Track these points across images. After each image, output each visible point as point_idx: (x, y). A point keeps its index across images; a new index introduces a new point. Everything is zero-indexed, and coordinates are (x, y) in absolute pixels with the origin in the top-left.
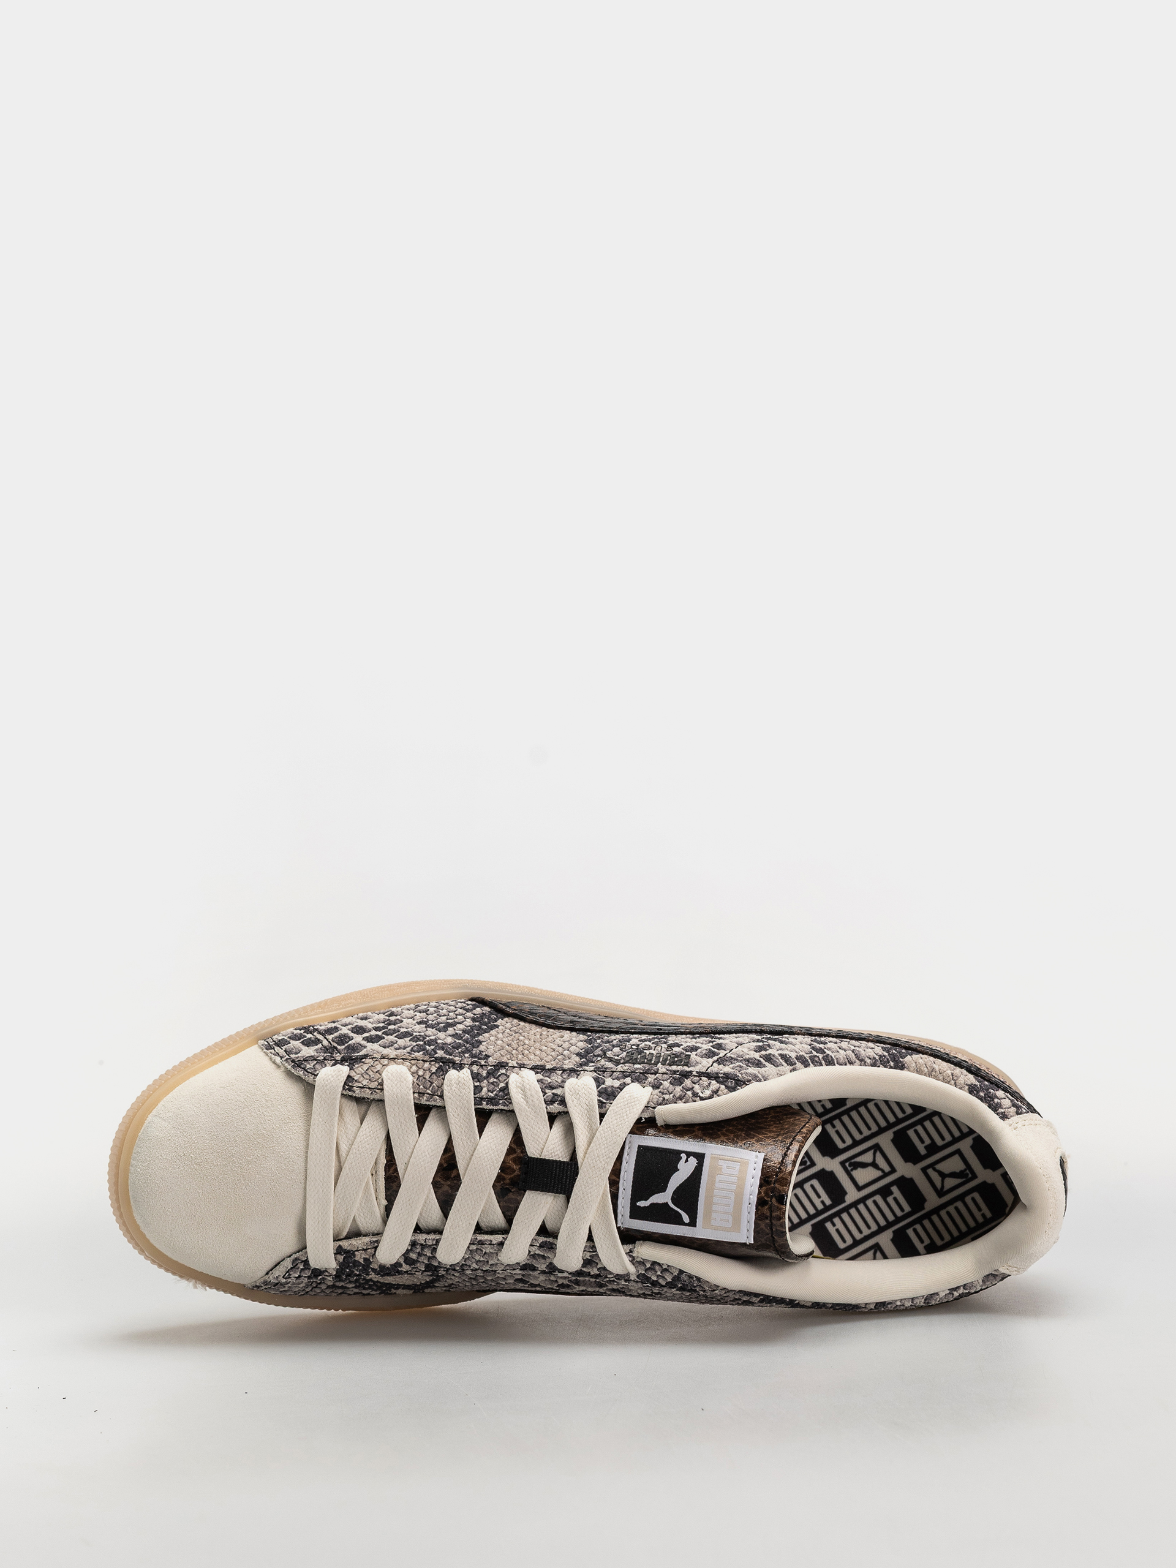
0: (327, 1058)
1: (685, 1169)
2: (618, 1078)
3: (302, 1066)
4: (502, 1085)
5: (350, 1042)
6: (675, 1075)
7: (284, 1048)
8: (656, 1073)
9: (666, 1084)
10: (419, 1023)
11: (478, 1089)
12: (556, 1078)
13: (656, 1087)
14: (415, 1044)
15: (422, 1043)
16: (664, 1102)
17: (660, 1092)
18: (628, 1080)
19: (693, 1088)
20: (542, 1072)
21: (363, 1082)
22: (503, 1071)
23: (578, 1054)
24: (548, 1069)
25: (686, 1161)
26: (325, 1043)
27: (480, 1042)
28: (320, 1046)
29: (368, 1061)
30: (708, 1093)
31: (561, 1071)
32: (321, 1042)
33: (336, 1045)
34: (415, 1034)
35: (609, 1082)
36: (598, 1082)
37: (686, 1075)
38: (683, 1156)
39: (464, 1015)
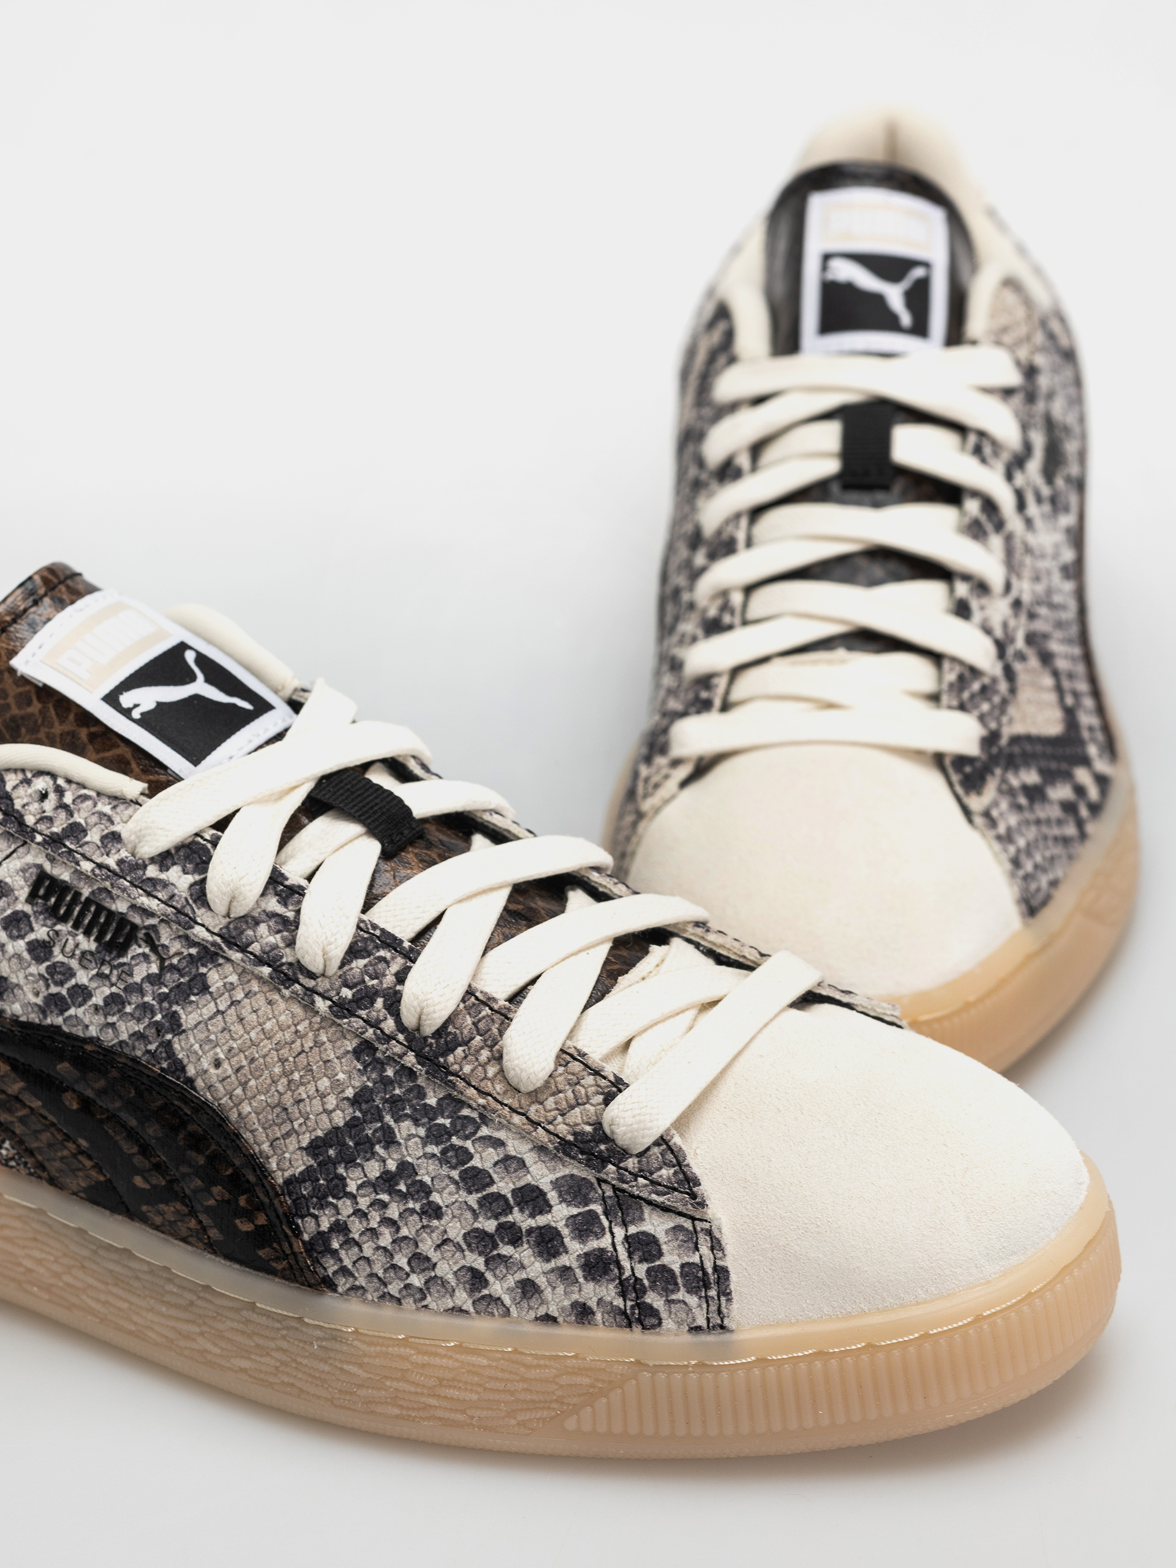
0: (629, 1177)
1: (147, 698)
2: (165, 884)
3: (681, 1176)
4: (361, 963)
5: (575, 1211)
6: (72, 847)
7: (696, 1259)
8: (100, 866)
9: (94, 836)
10: (436, 1212)
11: (401, 977)
12: (265, 937)
13: (115, 837)
14: (468, 1144)
15: (454, 1140)
16: (117, 799)
17: (112, 823)
18: (152, 871)
19: (56, 808)
20: (283, 964)
21: (594, 1083)
22: (347, 993)
23: (205, 988)
24: (269, 966)
25: (136, 706)
26: (620, 1233)
27: (355, 1101)
28: (633, 1230)
29: (562, 1129)
30: (41, 784)
31: (250, 949)
32: (626, 1238)
33: (603, 1218)
34: (455, 1174)
35: (180, 879)
36: (199, 893)
37: (54, 841)
38: (136, 714)
39: (354, 1213)
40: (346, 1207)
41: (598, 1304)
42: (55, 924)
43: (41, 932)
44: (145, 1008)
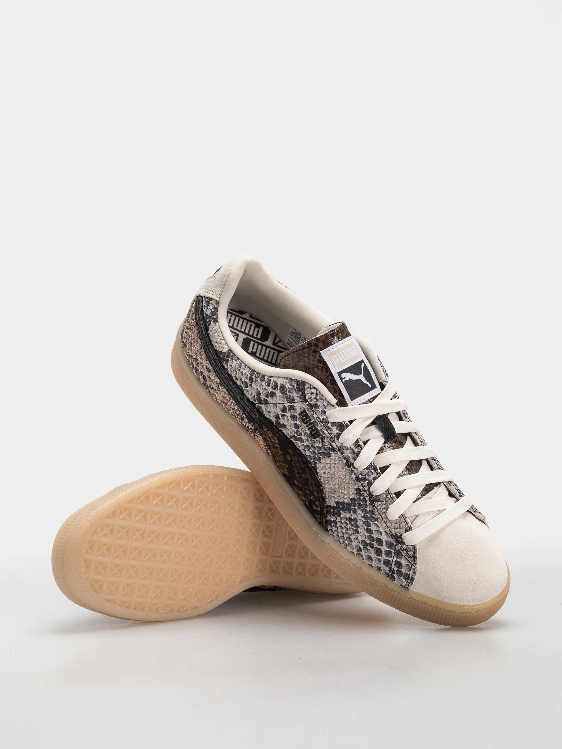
0: (403, 549)
2: (331, 430)
3: (414, 555)
4: (367, 471)
5: (388, 549)
6: (314, 409)
7: (409, 573)
8: (318, 417)
9: (320, 410)
10: (358, 532)
11: (375, 479)
12: (348, 453)
13: (325, 412)
14: (371, 523)
15: (369, 520)
16: (329, 403)
17: (326, 409)
18: (329, 425)
19: (314, 398)
20: (349, 462)
21: (405, 525)
22: (360, 476)
23: (329, 457)
24: (346, 460)
25: (345, 378)
26: (395, 559)
27: (351, 500)
28: (398, 560)
29: (393, 532)
30: (313, 391)
31: (343, 454)
32: (396, 561)
33: (393, 554)
34: (366, 528)
35: (335, 431)
36: (338, 436)
37: (310, 406)
38: (343, 380)
39: (340, 521)
40: (338, 519)
41: (383, 569)
42: (302, 423)
43: (298, 423)
44: (314, 452)
